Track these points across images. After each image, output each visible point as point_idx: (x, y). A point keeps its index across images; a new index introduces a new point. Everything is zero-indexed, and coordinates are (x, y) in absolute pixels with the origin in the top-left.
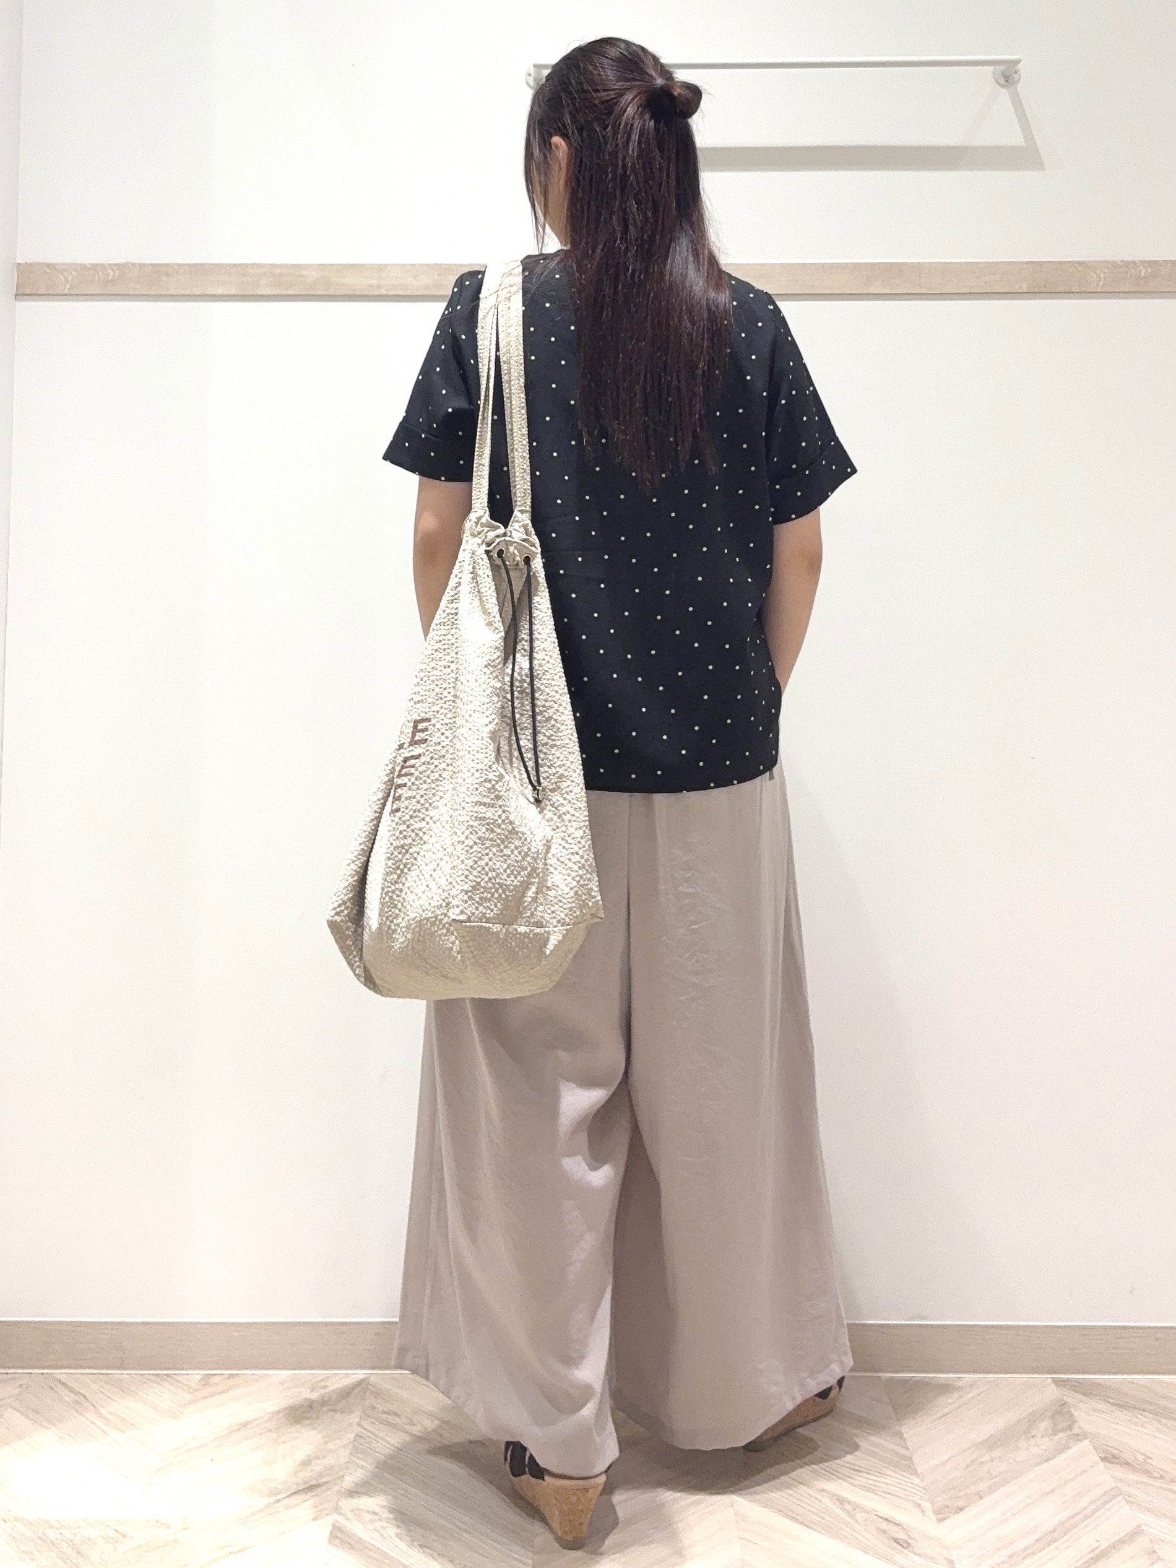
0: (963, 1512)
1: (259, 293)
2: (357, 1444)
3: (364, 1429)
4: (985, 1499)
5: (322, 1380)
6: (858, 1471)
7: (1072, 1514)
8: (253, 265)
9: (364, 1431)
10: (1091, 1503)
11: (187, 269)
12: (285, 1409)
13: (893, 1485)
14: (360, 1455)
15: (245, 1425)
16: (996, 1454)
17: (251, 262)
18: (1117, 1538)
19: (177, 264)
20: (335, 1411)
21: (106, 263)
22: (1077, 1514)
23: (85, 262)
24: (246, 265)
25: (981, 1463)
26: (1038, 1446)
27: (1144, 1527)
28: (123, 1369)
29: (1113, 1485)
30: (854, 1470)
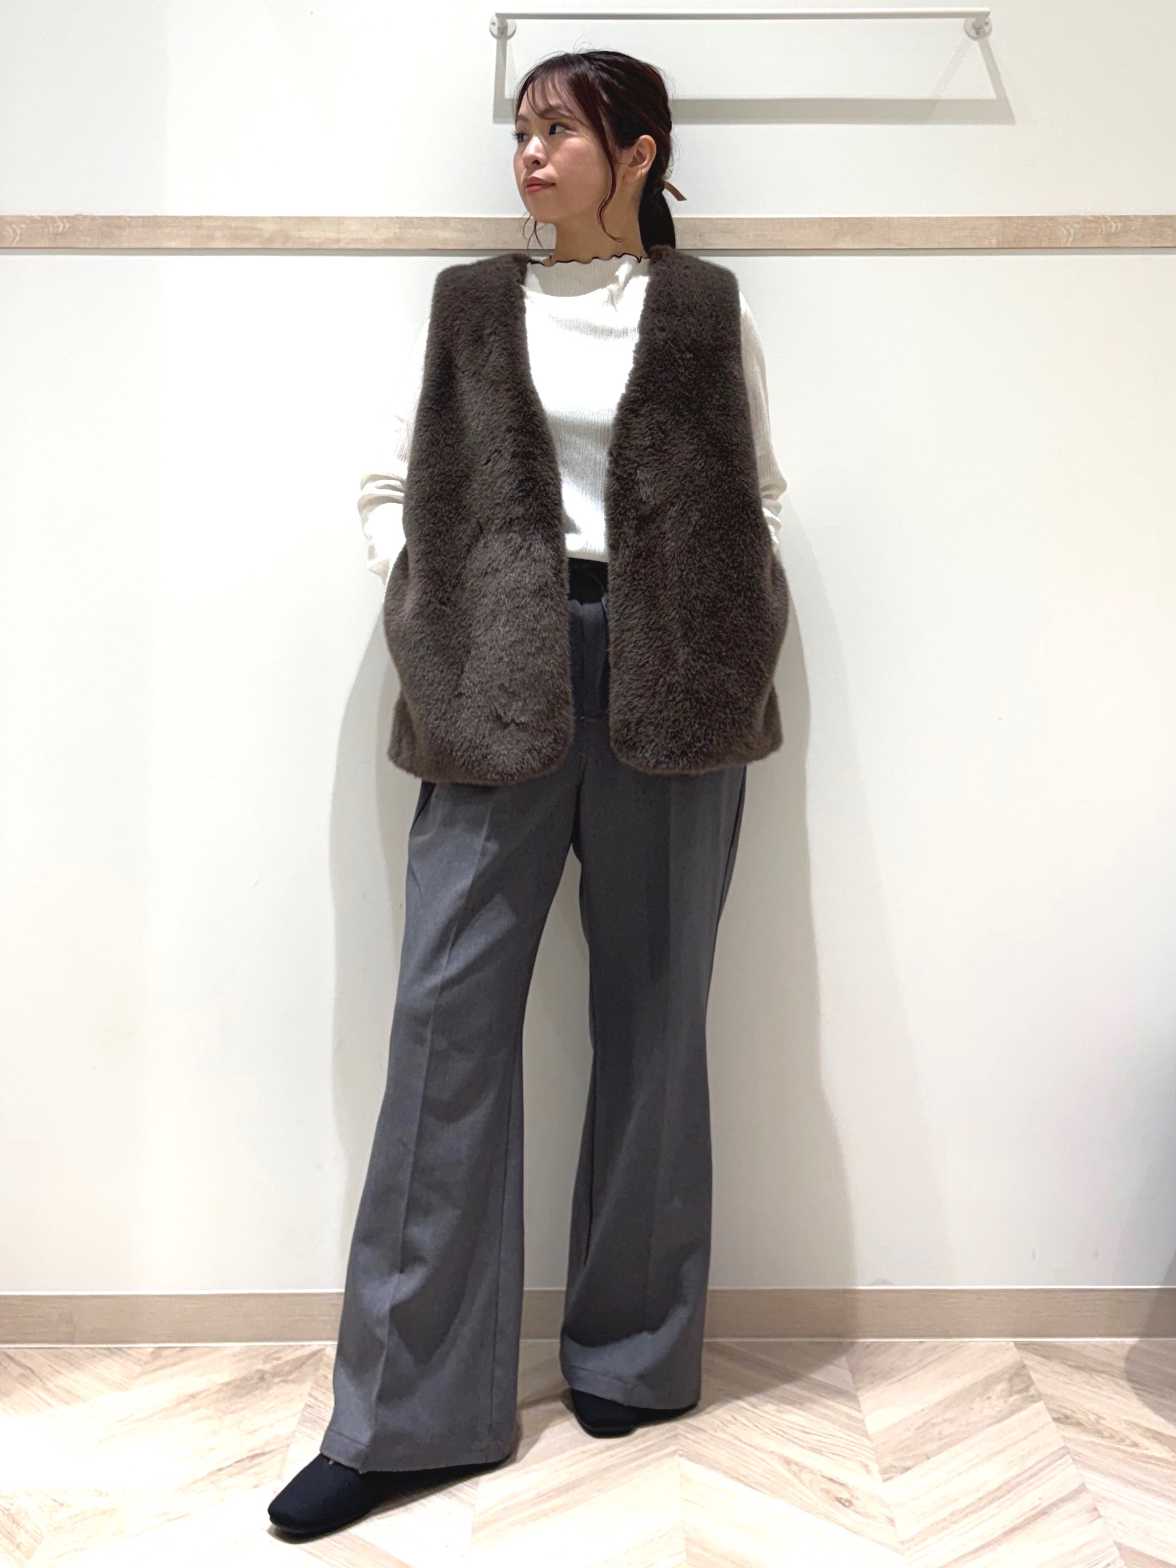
0: (910, 1472)
1: (213, 247)
2: (307, 1414)
3: (316, 1399)
4: (932, 1459)
5: (274, 1353)
6: (810, 1433)
7: (1019, 1472)
8: (208, 218)
9: (311, 1400)
10: (1041, 1461)
11: (140, 220)
12: (235, 1381)
13: (844, 1448)
14: (309, 1425)
15: (193, 1396)
16: (950, 1414)
17: (205, 214)
18: (1059, 1496)
19: (131, 217)
20: (286, 1382)
21: (54, 215)
22: (1022, 1473)
23: (34, 215)
24: (200, 218)
25: (934, 1424)
26: (992, 1408)
27: (1088, 1486)
28: (71, 1341)
29: (1063, 1444)
30: (807, 1433)
